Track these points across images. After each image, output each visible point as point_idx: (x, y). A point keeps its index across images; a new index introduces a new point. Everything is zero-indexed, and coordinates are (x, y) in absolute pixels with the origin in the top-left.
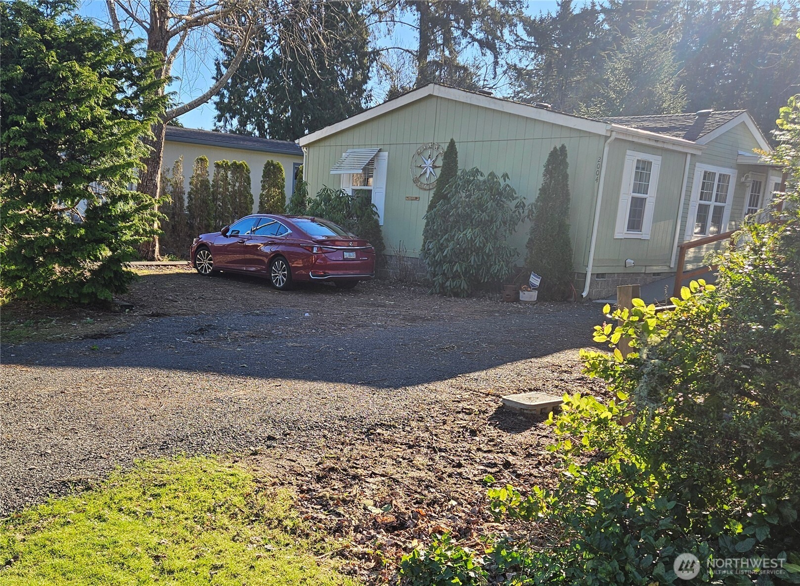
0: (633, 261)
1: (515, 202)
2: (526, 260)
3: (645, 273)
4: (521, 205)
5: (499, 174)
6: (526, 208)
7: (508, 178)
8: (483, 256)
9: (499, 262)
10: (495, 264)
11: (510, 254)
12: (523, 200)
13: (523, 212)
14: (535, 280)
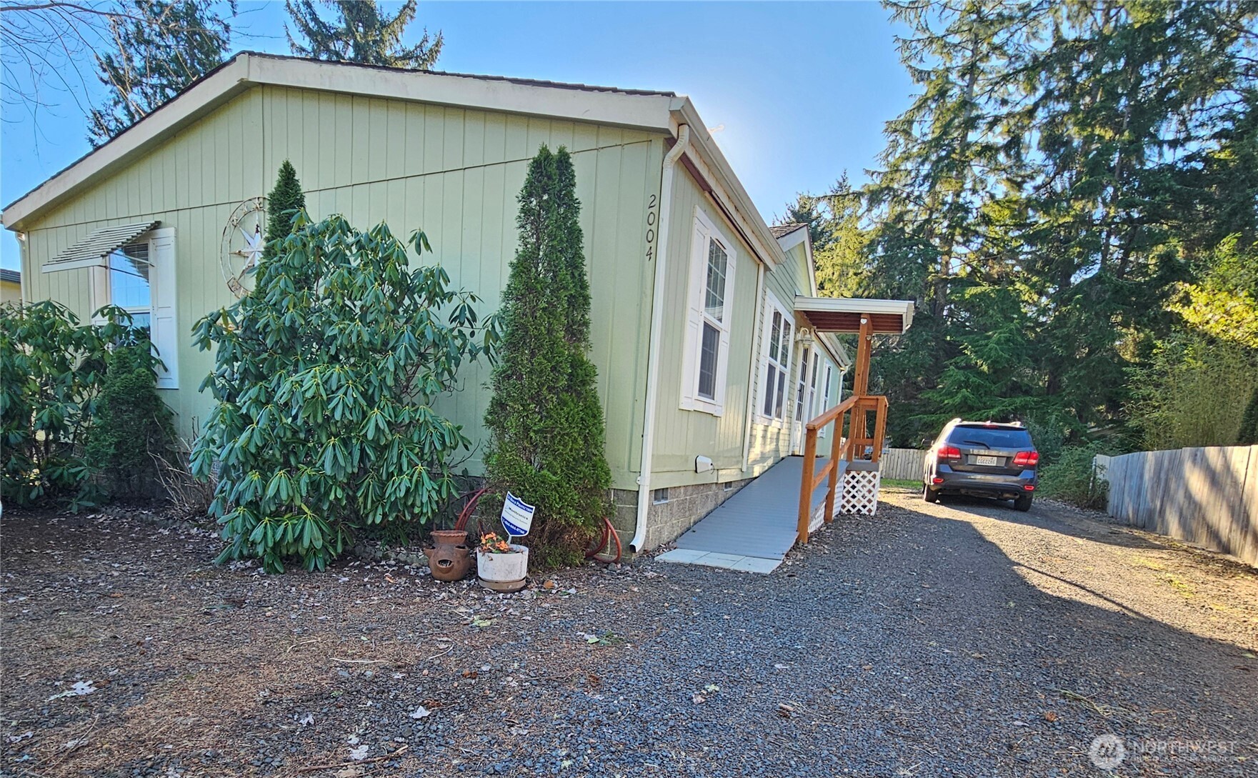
0: (710, 461)
1: (448, 308)
2: (487, 458)
3: (716, 483)
4: (465, 315)
5: (402, 234)
6: (479, 324)
7: (427, 246)
8: (363, 450)
9: (412, 465)
10: (401, 472)
11: (444, 443)
12: (469, 301)
13: (472, 334)
14: (519, 516)
